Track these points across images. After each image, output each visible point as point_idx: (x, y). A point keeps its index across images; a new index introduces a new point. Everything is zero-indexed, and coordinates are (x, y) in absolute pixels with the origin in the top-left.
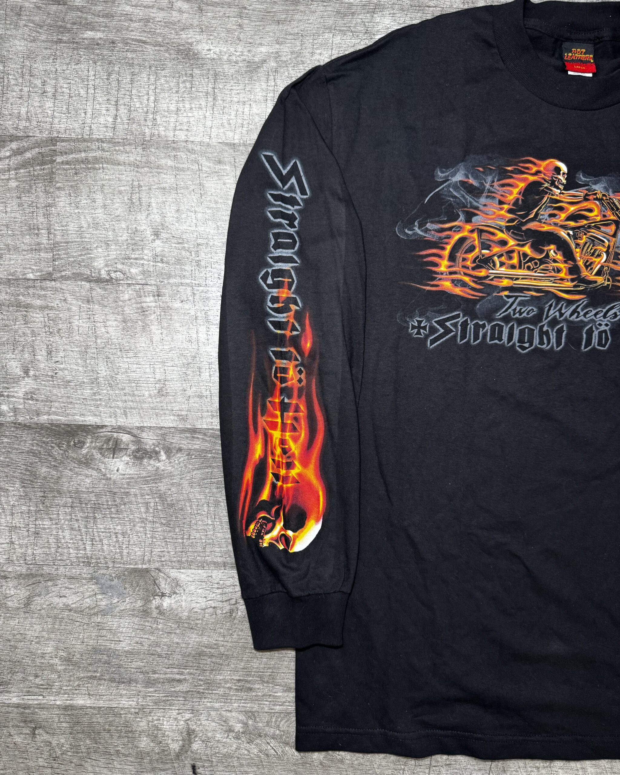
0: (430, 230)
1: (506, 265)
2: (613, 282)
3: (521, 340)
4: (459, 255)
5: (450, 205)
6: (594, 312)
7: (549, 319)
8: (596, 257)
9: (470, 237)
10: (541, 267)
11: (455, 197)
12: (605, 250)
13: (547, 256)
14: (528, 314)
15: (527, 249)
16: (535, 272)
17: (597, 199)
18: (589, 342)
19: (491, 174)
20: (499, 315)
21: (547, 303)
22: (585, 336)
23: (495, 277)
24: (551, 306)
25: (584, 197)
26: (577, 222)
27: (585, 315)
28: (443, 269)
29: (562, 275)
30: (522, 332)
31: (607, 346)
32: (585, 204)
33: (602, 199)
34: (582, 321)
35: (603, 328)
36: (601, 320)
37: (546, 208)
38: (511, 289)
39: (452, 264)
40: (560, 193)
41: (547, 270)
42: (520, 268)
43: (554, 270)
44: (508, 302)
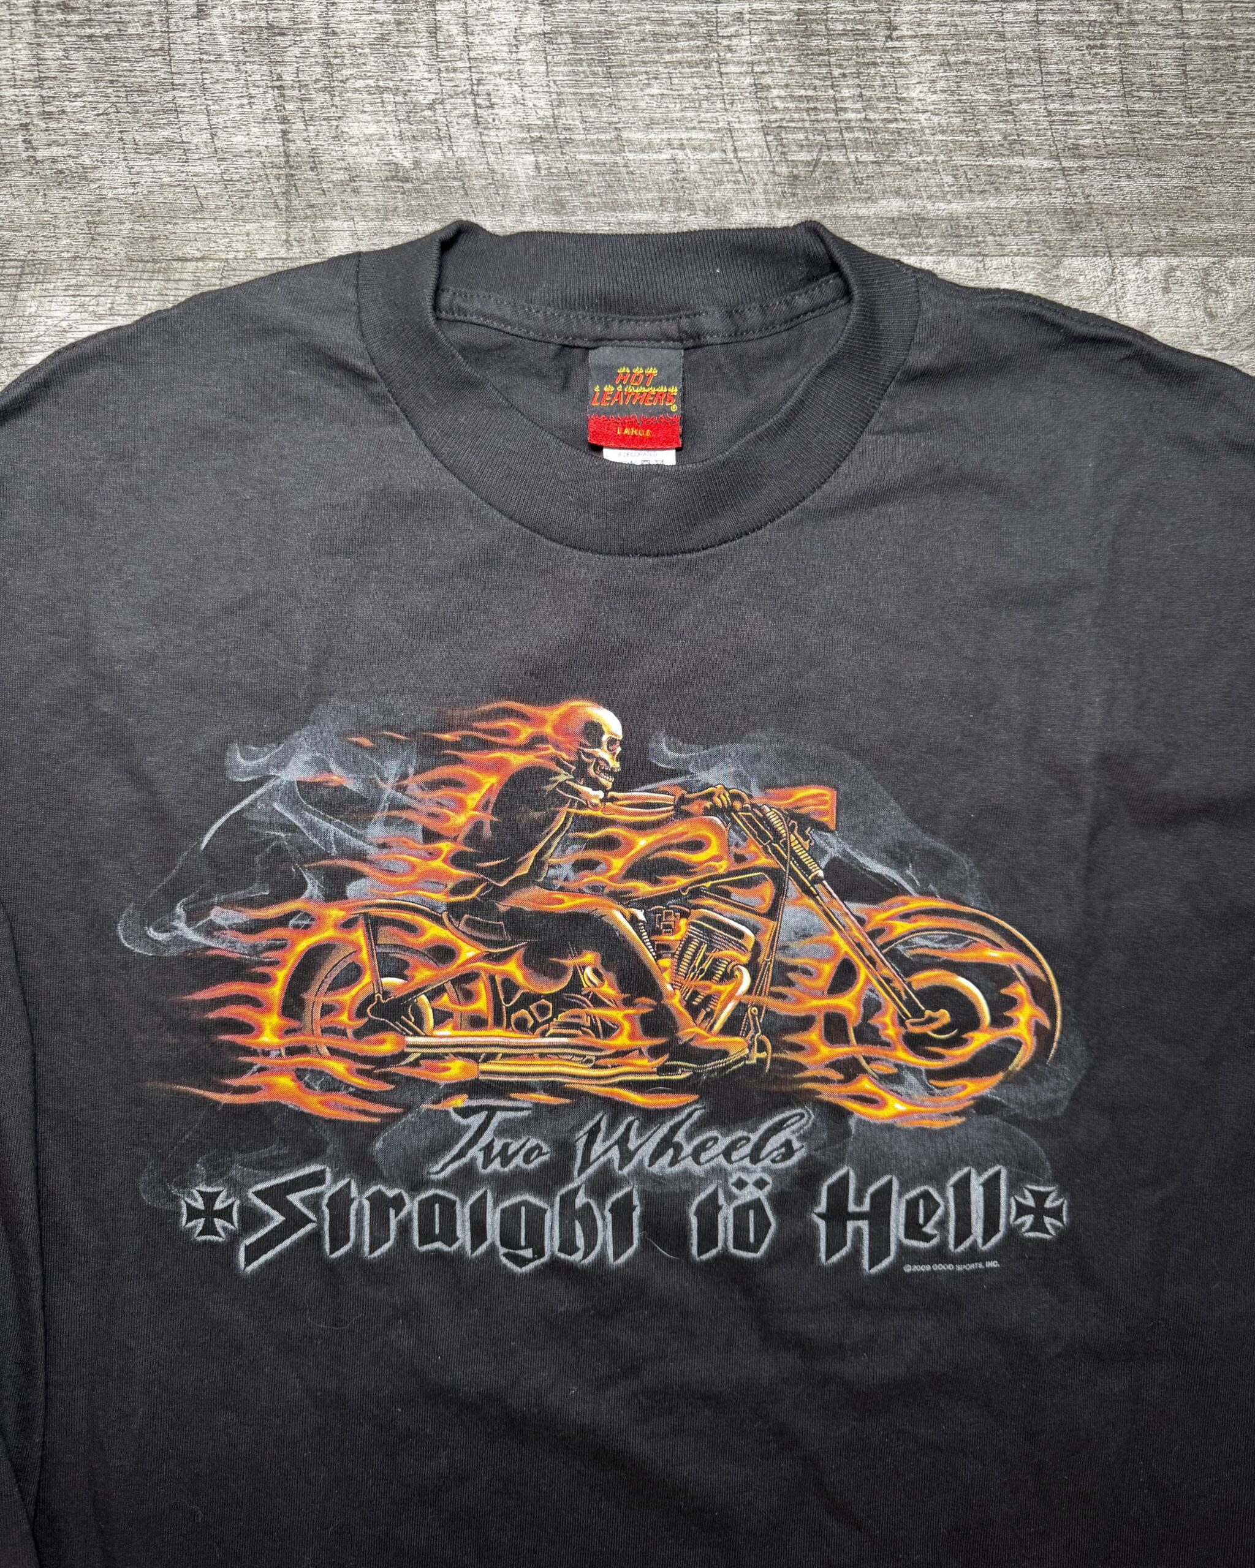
0: (220, 928)
1: (457, 1018)
2: (775, 1049)
3: (509, 1238)
4: (315, 997)
5: (279, 850)
6: (724, 1143)
7: (591, 1170)
8: (721, 981)
9: (345, 941)
10: (561, 1018)
11: (291, 828)
12: (745, 959)
13: (575, 985)
14: (527, 1159)
15: (513, 968)
16: (543, 1034)
17: (715, 810)
18: (708, 1238)
19: (395, 756)
20: (442, 1169)
21: (580, 1126)
22: (694, 1222)
23: (424, 1057)
24: (593, 1134)
25: (676, 807)
26: (656, 882)
27: (696, 1155)
28: (268, 1038)
29: (621, 1041)
30: (509, 1217)
31: (764, 1247)
32: (682, 829)
33: (731, 809)
34: (687, 1175)
35: (750, 1194)
36: (744, 1169)
37: (565, 844)
38: (474, 1088)
39: (294, 1024)
40: (604, 800)
41: (578, 1026)
42: (498, 1022)
43: (594, 1027)
44: (468, 1127)
